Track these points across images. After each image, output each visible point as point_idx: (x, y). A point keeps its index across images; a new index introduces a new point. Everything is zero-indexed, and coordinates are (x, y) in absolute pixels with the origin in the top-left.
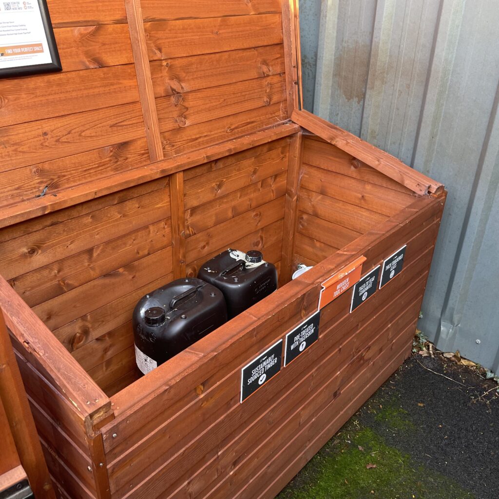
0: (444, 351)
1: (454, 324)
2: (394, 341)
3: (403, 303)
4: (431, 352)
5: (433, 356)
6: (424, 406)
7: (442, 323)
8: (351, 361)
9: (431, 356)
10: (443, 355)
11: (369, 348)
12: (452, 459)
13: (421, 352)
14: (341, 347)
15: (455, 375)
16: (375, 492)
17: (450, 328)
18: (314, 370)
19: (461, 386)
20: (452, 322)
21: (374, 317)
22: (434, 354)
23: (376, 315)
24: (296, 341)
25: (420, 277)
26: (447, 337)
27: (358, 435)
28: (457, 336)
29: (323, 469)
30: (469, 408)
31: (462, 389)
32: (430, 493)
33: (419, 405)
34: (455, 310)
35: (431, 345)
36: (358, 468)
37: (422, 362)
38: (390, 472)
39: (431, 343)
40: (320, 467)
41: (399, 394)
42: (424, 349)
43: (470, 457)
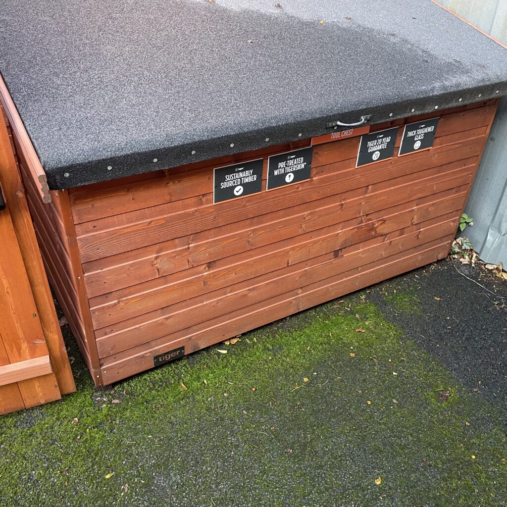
0: (486, 262)
1: (501, 233)
2: (421, 230)
3: (435, 188)
4: (473, 261)
5: (473, 265)
6: (440, 300)
7: (490, 231)
8: (358, 226)
9: (472, 264)
10: (485, 267)
11: (384, 221)
12: (446, 344)
13: (462, 260)
14: (343, 202)
15: (489, 285)
16: (354, 348)
17: (497, 237)
18: (306, 213)
19: (490, 293)
20: (500, 231)
21: (392, 188)
22: (475, 263)
23: (395, 187)
24: (280, 168)
25: (463, 168)
26: (492, 246)
27: (360, 306)
28: (503, 247)
29: (313, 322)
30: (489, 312)
31: (489, 297)
32: (408, 362)
33: (436, 298)
34: (504, 216)
35: (475, 255)
36: (346, 329)
37: (458, 268)
38: (377, 338)
39: (476, 253)
40: (312, 320)
41: (419, 286)
42: (467, 257)
43: (465, 347)
